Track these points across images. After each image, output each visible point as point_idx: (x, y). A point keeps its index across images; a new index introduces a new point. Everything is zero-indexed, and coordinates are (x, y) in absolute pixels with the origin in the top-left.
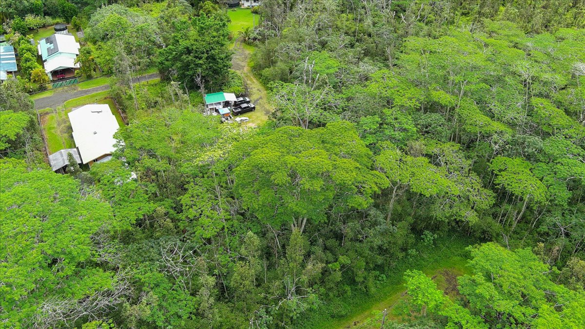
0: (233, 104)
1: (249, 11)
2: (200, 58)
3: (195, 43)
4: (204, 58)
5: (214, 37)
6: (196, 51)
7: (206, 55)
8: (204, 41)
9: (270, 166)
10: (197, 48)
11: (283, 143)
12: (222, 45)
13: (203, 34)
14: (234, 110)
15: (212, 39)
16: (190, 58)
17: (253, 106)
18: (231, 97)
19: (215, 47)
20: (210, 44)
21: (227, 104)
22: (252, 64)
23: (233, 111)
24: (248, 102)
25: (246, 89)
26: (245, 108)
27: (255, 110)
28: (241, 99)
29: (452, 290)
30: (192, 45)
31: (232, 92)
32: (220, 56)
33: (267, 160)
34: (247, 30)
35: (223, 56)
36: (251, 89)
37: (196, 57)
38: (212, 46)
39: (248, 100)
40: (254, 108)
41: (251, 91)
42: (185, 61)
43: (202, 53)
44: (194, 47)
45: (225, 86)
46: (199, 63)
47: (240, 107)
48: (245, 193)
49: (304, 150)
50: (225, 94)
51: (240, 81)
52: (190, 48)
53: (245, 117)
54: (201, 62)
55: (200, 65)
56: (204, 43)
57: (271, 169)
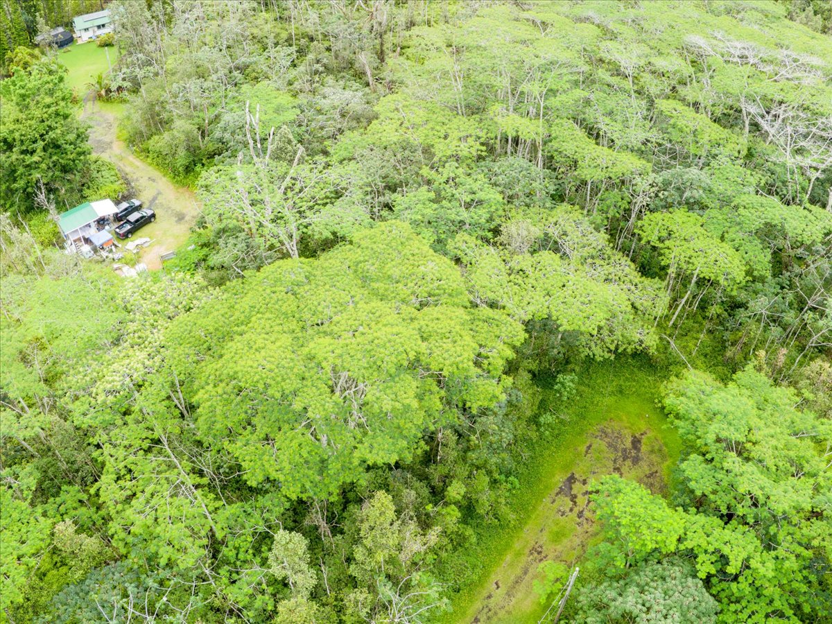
0: (112, 218)
1: (94, 46)
2: (33, 152)
3: (17, 126)
4: (38, 151)
5: (49, 106)
6: (22, 141)
7: (41, 144)
8: (32, 119)
9: (284, 380)
10: (21, 135)
11: (284, 309)
12: (66, 117)
13: (27, 107)
14: (117, 230)
15: (45, 110)
16: (14, 157)
17: (149, 213)
18: (107, 208)
19: (54, 125)
20: (43, 121)
21: (101, 222)
22: (125, 134)
23: (117, 233)
24: (138, 208)
25: (128, 183)
26: (137, 221)
27: (157, 220)
28: (125, 205)
29: (624, 460)
30: (12, 132)
31: (105, 197)
32: (67, 138)
33: (273, 367)
34: (100, 77)
35: (71, 137)
36: (137, 180)
37: (24, 152)
38: (49, 123)
39: (137, 203)
40: (153, 216)
41: (138, 184)
42: (6, 165)
43: (34, 142)
44: (17, 135)
45: (88, 188)
46: (32, 163)
47: (128, 222)
48: (241, 448)
49: (336, 314)
50: (93, 204)
51: (113, 173)
52: (10, 140)
53: (141, 237)
54: (35, 158)
55: (36, 166)
56: (33, 122)
57: (288, 387)
